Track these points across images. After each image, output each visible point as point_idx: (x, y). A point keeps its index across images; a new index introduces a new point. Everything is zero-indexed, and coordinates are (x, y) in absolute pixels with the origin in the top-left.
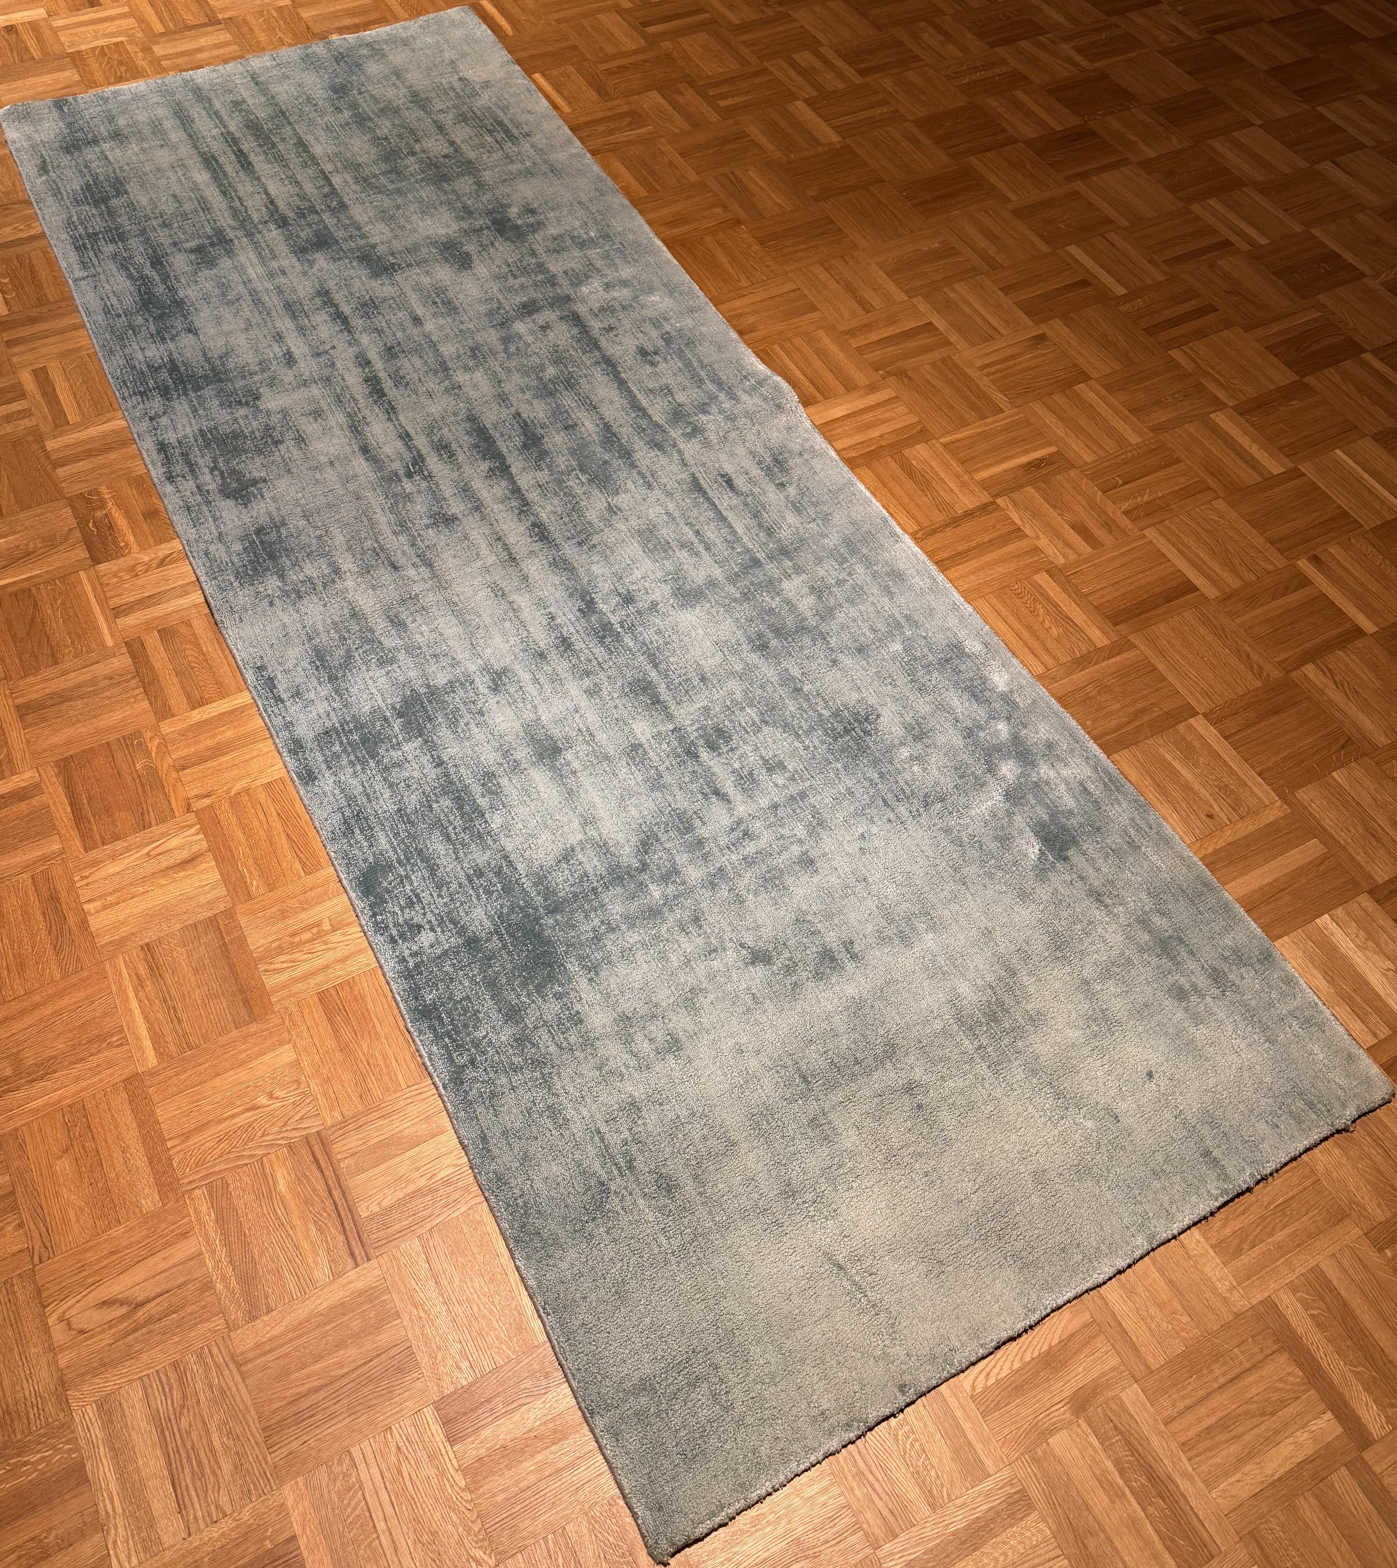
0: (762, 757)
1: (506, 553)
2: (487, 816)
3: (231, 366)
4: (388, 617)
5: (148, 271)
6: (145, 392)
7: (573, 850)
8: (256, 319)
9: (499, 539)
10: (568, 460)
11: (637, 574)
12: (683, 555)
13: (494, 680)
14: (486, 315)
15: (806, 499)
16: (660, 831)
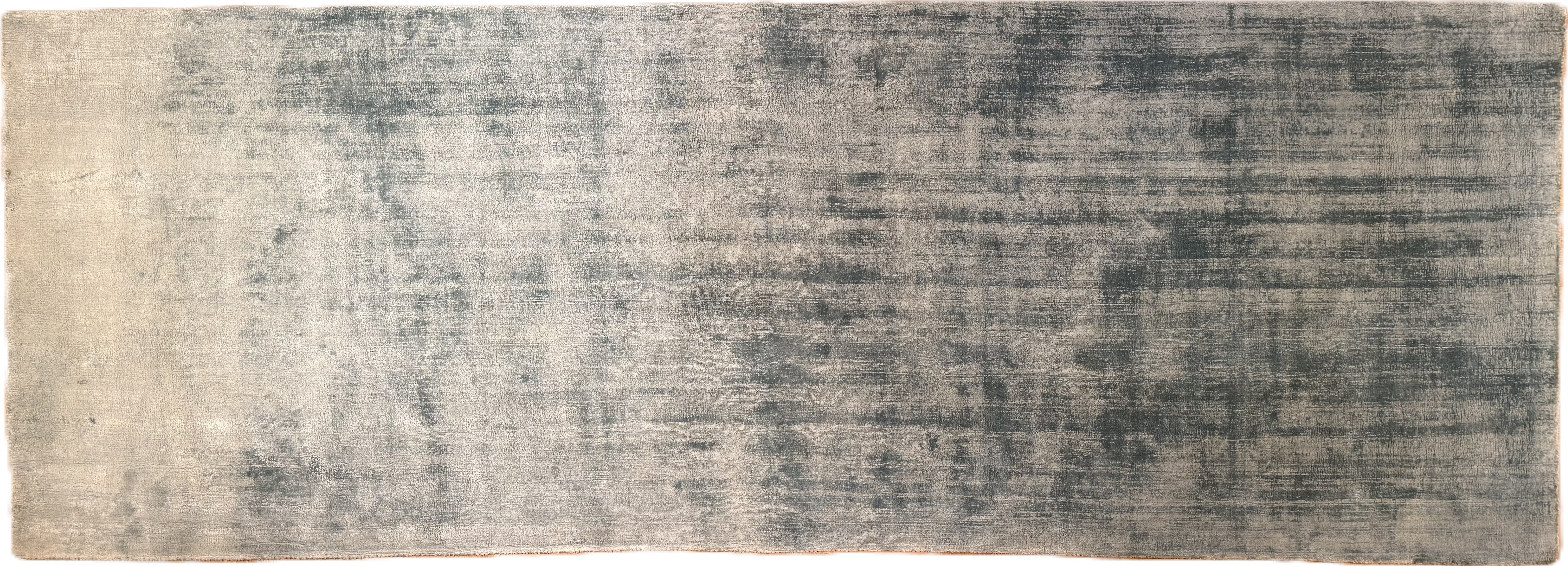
0: (429, 323)
1: (711, 236)
2: (475, 116)
3: (1037, 104)
4: (688, 124)
5: (1213, 75)
6: (1037, 23)
7: (420, 159)
8: (1095, 147)
9: (729, 238)
10: (789, 331)
11: (641, 325)
12: (645, 369)
13: (591, 172)
14: (1004, 347)
15: (654, 496)
16: (406, 223)
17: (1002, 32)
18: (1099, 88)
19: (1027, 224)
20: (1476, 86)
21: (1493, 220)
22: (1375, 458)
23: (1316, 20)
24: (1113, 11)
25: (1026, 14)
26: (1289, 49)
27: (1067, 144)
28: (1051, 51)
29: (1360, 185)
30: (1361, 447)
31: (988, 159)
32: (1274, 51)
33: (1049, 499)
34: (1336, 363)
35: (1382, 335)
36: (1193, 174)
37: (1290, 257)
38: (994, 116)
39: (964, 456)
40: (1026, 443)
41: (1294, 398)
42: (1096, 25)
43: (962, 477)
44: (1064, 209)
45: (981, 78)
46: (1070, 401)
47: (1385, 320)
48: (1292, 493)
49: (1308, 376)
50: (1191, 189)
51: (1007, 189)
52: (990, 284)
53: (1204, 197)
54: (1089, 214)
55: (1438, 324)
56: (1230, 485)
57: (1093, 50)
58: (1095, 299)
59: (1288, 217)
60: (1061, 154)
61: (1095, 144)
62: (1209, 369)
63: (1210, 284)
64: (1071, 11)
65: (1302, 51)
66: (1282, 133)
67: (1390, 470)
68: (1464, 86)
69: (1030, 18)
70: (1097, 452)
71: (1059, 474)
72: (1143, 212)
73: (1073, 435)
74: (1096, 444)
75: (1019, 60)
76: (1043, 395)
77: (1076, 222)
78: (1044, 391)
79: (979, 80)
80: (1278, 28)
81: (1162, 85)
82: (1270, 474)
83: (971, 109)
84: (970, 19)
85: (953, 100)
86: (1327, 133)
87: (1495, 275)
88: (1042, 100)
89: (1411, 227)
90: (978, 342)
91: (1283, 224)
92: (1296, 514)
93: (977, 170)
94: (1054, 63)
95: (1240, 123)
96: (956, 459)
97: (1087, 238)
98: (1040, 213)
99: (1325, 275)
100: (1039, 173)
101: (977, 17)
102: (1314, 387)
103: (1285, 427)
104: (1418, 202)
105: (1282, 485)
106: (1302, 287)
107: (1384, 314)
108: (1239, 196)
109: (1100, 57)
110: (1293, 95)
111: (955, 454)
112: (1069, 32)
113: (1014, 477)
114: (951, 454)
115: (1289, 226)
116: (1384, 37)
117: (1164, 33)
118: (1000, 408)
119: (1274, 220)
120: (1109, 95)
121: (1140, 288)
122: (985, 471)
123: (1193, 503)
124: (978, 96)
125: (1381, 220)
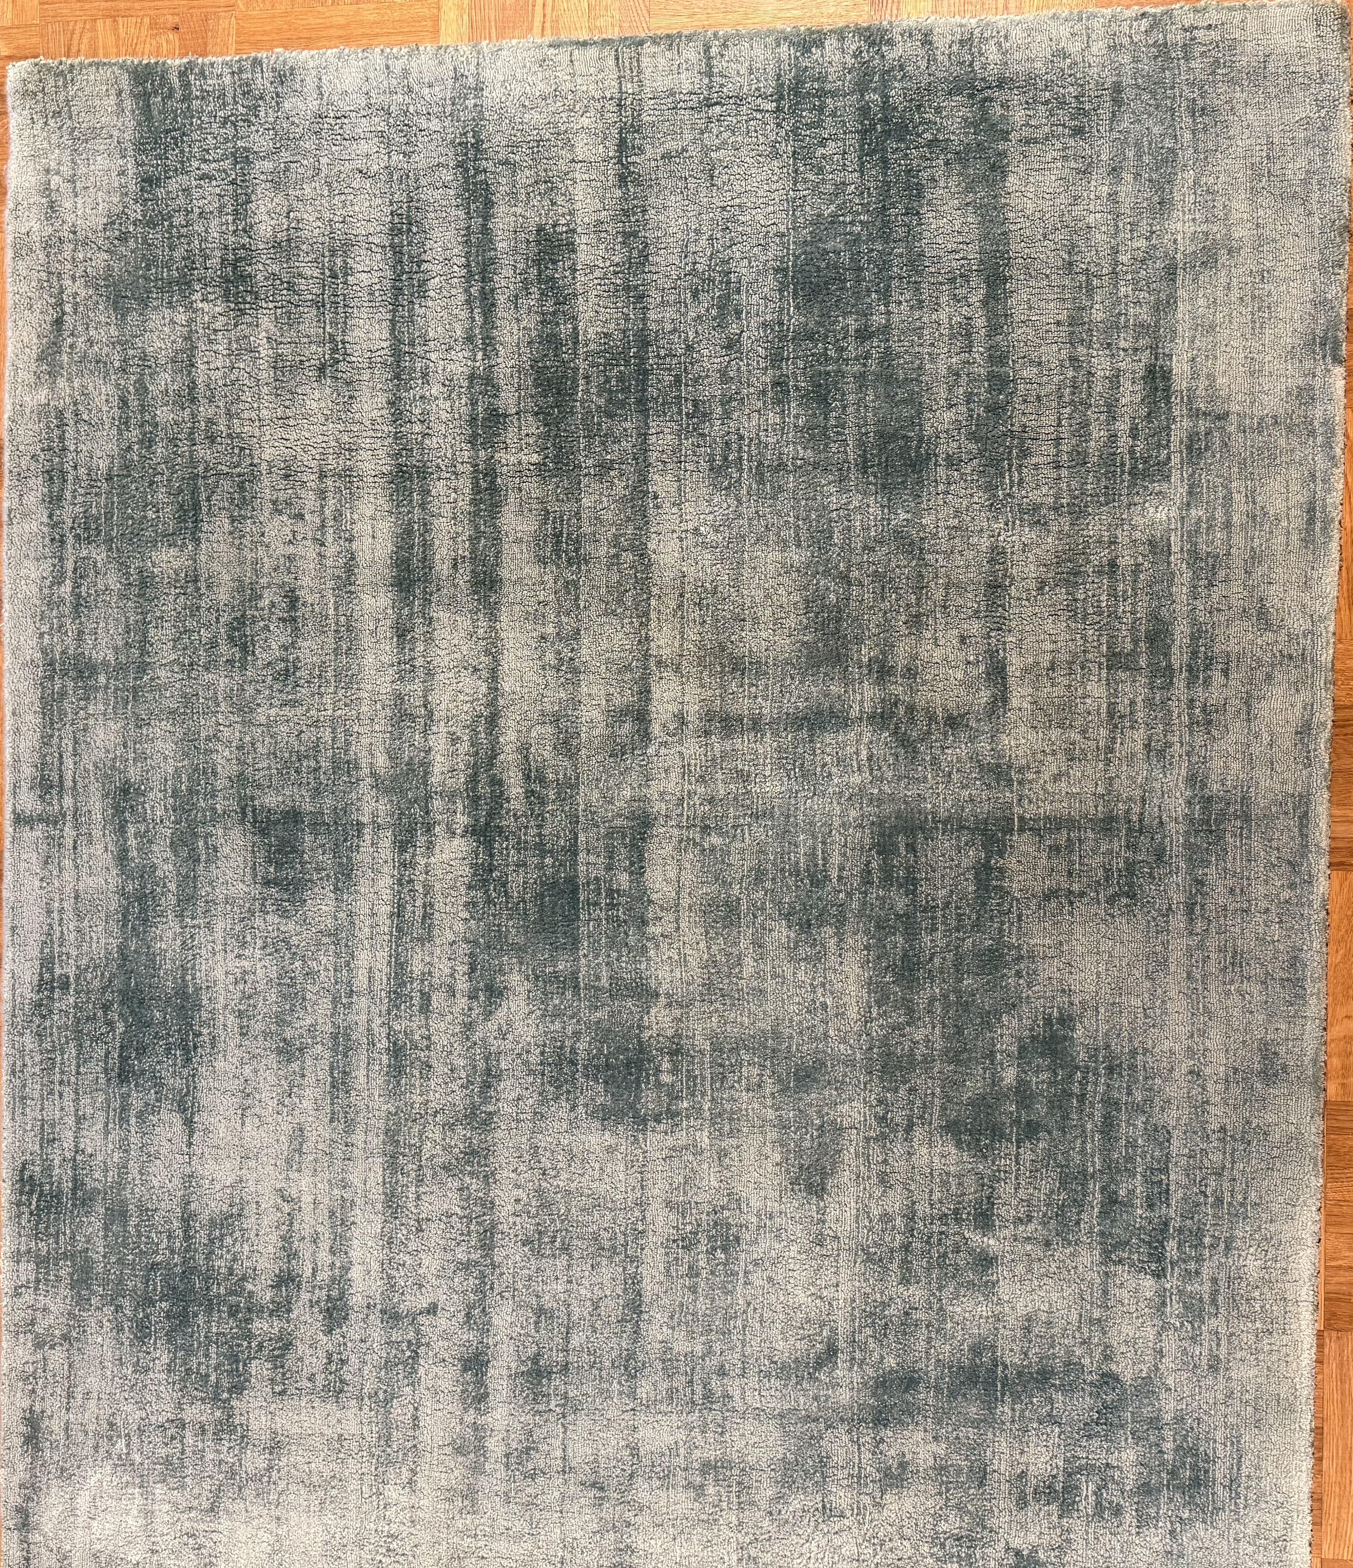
17: (65, 1337)
18: (189, 1123)
19: (492, 1299)
20: (189, 257)
21: (489, 204)
22: (1064, 473)
23: (45, 628)
24: (24, 1086)
25: (28, 1282)
26: (107, 687)
27: (310, 1199)
28: (106, 1228)
29: (410, 523)
30: (1037, 507)
31: (341, 1381)
32: (111, 723)
33: (1171, 1282)
34: (826, 573)
35: (760, 463)
36: (385, 910)
37: (577, 684)
38: (245, 1365)
39: (1059, 1487)
40: (1028, 1330)
41: (911, 673)
42: (53, 1126)
43: (1112, 1495)
44: (458, 1210)
45: (162, 1388)
46: (920, 1214)
47: (725, 459)
48: (1153, 676)
49: (859, 640)
50: (419, 912)
51: (409, 1342)
52: (633, 1395)
53: (438, 886)
54: (471, 1153)
55: (734, 329)
56: (1129, 829)
57: (107, 1133)
58: (670, 1141)
59: (484, 689)
60: (332, 1214)
61: (312, 1136)
62: (840, 878)
63: (638, 870)
64: (22, 1180)
65: (111, 657)
66: (294, 704)
67: (1098, 433)
68: (188, 284)
69: (38, 1273)
70: (1049, 1154)
71: (1106, 1254)
72: (469, 1027)
73: (1005, 1211)
74: (1027, 1156)
75: (126, 1303)
76: (905, 1281)
77: (488, 1184)
78: (894, 1279)
79: (169, 1394)
80: (62, 713)
81: (183, 978)
82: (1103, 732)
83: (230, 1417)
84: (37, 1408)
85: (210, 1456)
86: (293, 600)
87: (618, 193)
88: (212, 1252)
89: (508, 400)
90: (772, 1433)
91: (501, 702)
92: (1207, 668)
93: (366, 1409)
94: (134, 1221)
95: (271, 800)
96: (1067, 1507)
97: (527, 1157)
98: (466, 1266)
99: (620, 601)
100: (375, 1266)
101: (33, 1391)
102: (886, 627)
103: (984, 696)
104: (449, 383)
105: (1132, 703)
106: (646, 656)
107: (712, 460)
108: (437, 804)
109: (121, 1119)
110: (209, 677)
111: (1054, 1507)
112: (67, 1186)
113: (1114, 1367)
114: (1055, 1518)
115: (506, 686)
116: (82, 471)
117: (71, 971)
118: (938, 1389)
119: (493, 720)
120: (205, 1099)
121: (646, 1034)
122: (1097, 1435)
123: (1178, 921)
124: (203, 1400)
125: (491, 473)
